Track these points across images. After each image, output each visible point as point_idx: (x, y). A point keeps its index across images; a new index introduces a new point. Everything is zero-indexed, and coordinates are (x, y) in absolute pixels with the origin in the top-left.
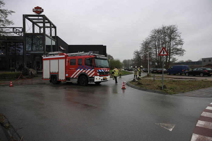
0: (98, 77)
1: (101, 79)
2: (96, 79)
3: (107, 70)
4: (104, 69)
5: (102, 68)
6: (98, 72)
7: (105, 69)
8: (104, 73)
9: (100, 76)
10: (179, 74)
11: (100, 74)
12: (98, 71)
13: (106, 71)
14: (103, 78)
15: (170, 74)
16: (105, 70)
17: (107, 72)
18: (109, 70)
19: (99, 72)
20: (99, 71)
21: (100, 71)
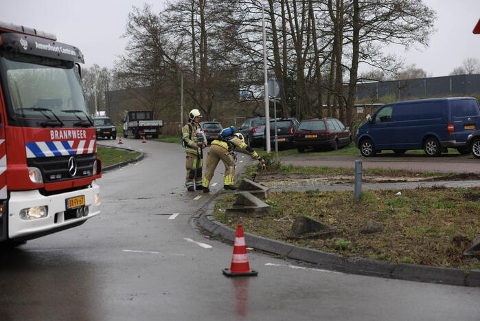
0: (36, 198)
1: (51, 214)
2: (24, 213)
3: (86, 146)
4: (66, 134)
5: (53, 126)
6: (30, 163)
7: (75, 134)
8: (66, 166)
9: (45, 192)
10: (431, 148)
11: (46, 177)
12: (30, 154)
13: (80, 150)
14: (62, 208)
15: (375, 154)
16: (76, 146)
17: (85, 154)
18: (92, 142)
19: (40, 161)
20: (36, 150)
21: (48, 153)
